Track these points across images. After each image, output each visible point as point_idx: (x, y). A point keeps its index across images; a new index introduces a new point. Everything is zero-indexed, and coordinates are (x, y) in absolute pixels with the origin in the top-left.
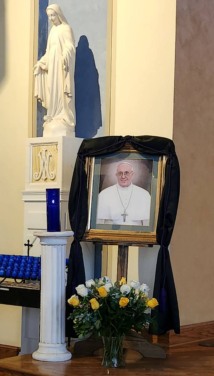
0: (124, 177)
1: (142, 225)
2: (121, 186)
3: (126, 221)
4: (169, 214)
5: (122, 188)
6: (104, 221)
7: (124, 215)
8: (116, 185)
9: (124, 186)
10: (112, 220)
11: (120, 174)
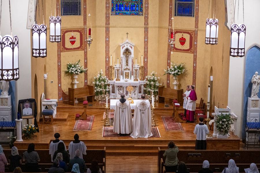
1: (31, 114)
5: (27, 108)
11: (26, 106)
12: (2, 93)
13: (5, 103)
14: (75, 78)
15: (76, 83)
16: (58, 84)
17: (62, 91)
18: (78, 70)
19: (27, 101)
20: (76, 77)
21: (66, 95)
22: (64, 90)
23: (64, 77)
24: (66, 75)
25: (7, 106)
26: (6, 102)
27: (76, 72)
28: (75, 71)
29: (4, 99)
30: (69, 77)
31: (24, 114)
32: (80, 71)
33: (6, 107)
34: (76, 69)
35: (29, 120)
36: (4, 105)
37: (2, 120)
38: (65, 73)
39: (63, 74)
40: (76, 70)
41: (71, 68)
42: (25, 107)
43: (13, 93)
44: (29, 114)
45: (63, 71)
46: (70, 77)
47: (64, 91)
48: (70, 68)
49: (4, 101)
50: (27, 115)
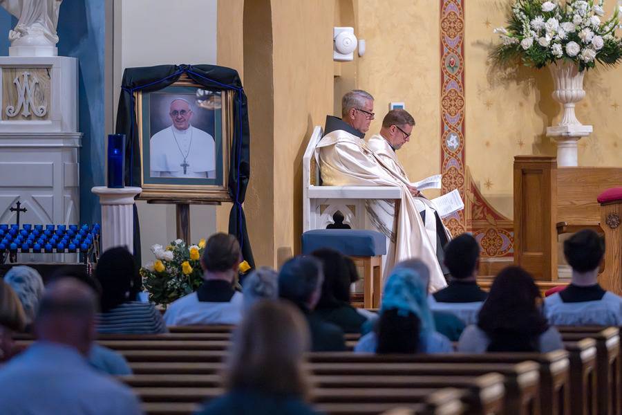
0: (180, 117)
1: (207, 177)
2: (177, 127)
3: (187, 172)
4: (243, 163)
5: (179, 131)
6: (159, 173)
7: (185, 166)
8: (170, 127)
9: (180, 129)
10: (170, 172)
11: (175, 113)
12: (12, 34)
13: (31, 99)
14: (567, 100)
15: (573, 132)
16: (444, 135)
17: (467, 186)
18: (587, 34)
19: (182, 82)
20: (573, 87)
21: (497, 217)
22: (488, 184)
23: (487, 86)
24: (500, 73)
25: (48, 122)
26: (42, 97)
27: (573, 48)
28: (564, 43)
29: (26, 73)
30: (526, 94)
31: (156, 167)
32: (599, 42)
33: (36, 126)
34: (568, 27)
35: (194, 209)
36: (26, 112)
37: (10, 220)
38: (495, 64)
39: (476, 67)
40: (573, 37)
41: (538, 21)
42: (169, 119)
43: (94, 45)
44: (190, 175)
45: (479, 43)
46: (533, 96)
47: (484, 192)
48: (531, 18)
49: (26, 83)
50: (181, 175)
